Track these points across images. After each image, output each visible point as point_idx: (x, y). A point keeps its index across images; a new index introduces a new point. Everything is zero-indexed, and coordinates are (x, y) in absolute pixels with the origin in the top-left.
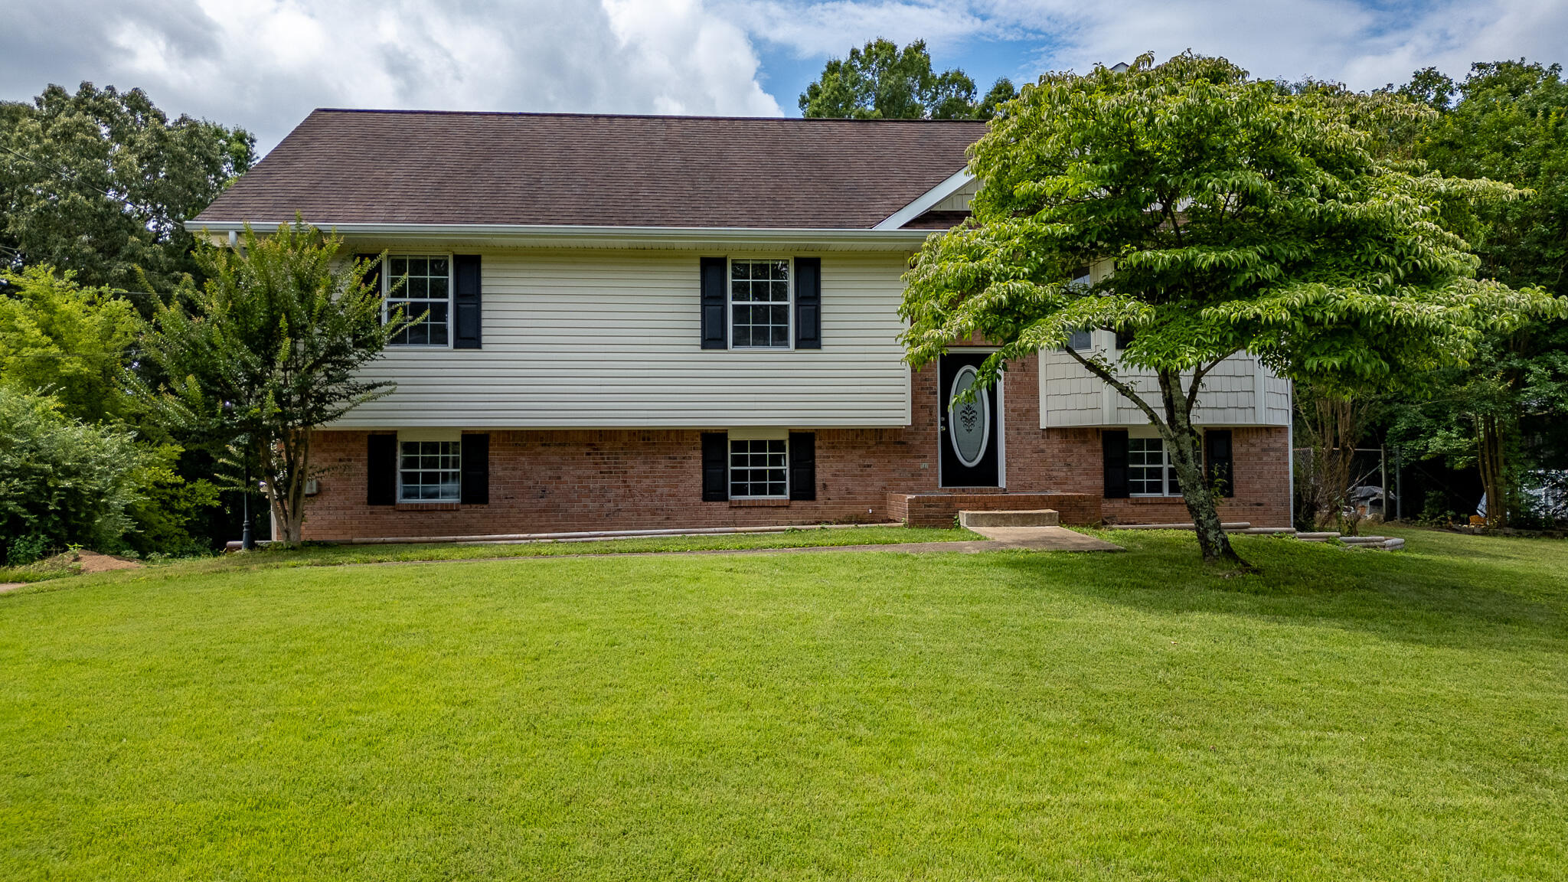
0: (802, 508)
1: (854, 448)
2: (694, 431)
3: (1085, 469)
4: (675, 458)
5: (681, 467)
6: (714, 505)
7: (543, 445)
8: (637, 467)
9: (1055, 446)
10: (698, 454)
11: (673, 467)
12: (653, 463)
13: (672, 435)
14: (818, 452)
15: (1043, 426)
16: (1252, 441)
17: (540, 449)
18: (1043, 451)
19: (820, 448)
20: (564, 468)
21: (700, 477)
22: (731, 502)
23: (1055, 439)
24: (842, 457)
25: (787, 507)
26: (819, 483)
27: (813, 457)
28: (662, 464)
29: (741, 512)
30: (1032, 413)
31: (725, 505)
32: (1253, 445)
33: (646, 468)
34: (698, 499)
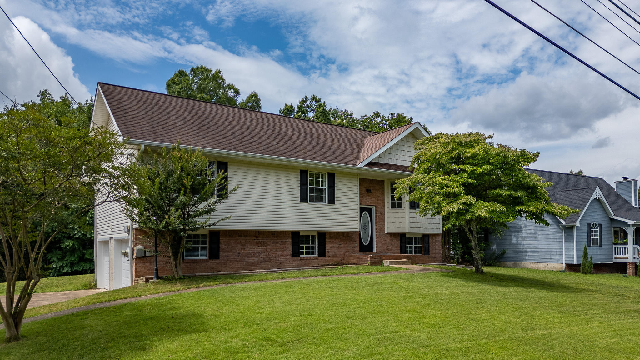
0: (322, 260)
1: (336, 238)
2: (289, 231)
3: (396, 246)
4: (283, 242)
5: (285, 245)
6: (295, 258)
7: (239, 236)
8: (271, 245)
9: (388, 239)
10: (290, 240)
11: (282, 245)
12: (276, 243)
13: (282, 233)
14: (326, 240)
15: (386, 232)
16: (434, 238)
17: (238, 238)
18: (386, 240)
19: (327, 238)
20: (246, 245)
21: (291, 248)
22: (301, 257)
23: (389, 236)
24: (333, 241)
25: (317, 259)
26: (327, 251)
27: (325, 241)
28: (279, 244)
29: (303, 261)
30: (383, 228)
31: (299, 258)
32: (434, 240)
33: (274, 245)
34: (290, 257)
